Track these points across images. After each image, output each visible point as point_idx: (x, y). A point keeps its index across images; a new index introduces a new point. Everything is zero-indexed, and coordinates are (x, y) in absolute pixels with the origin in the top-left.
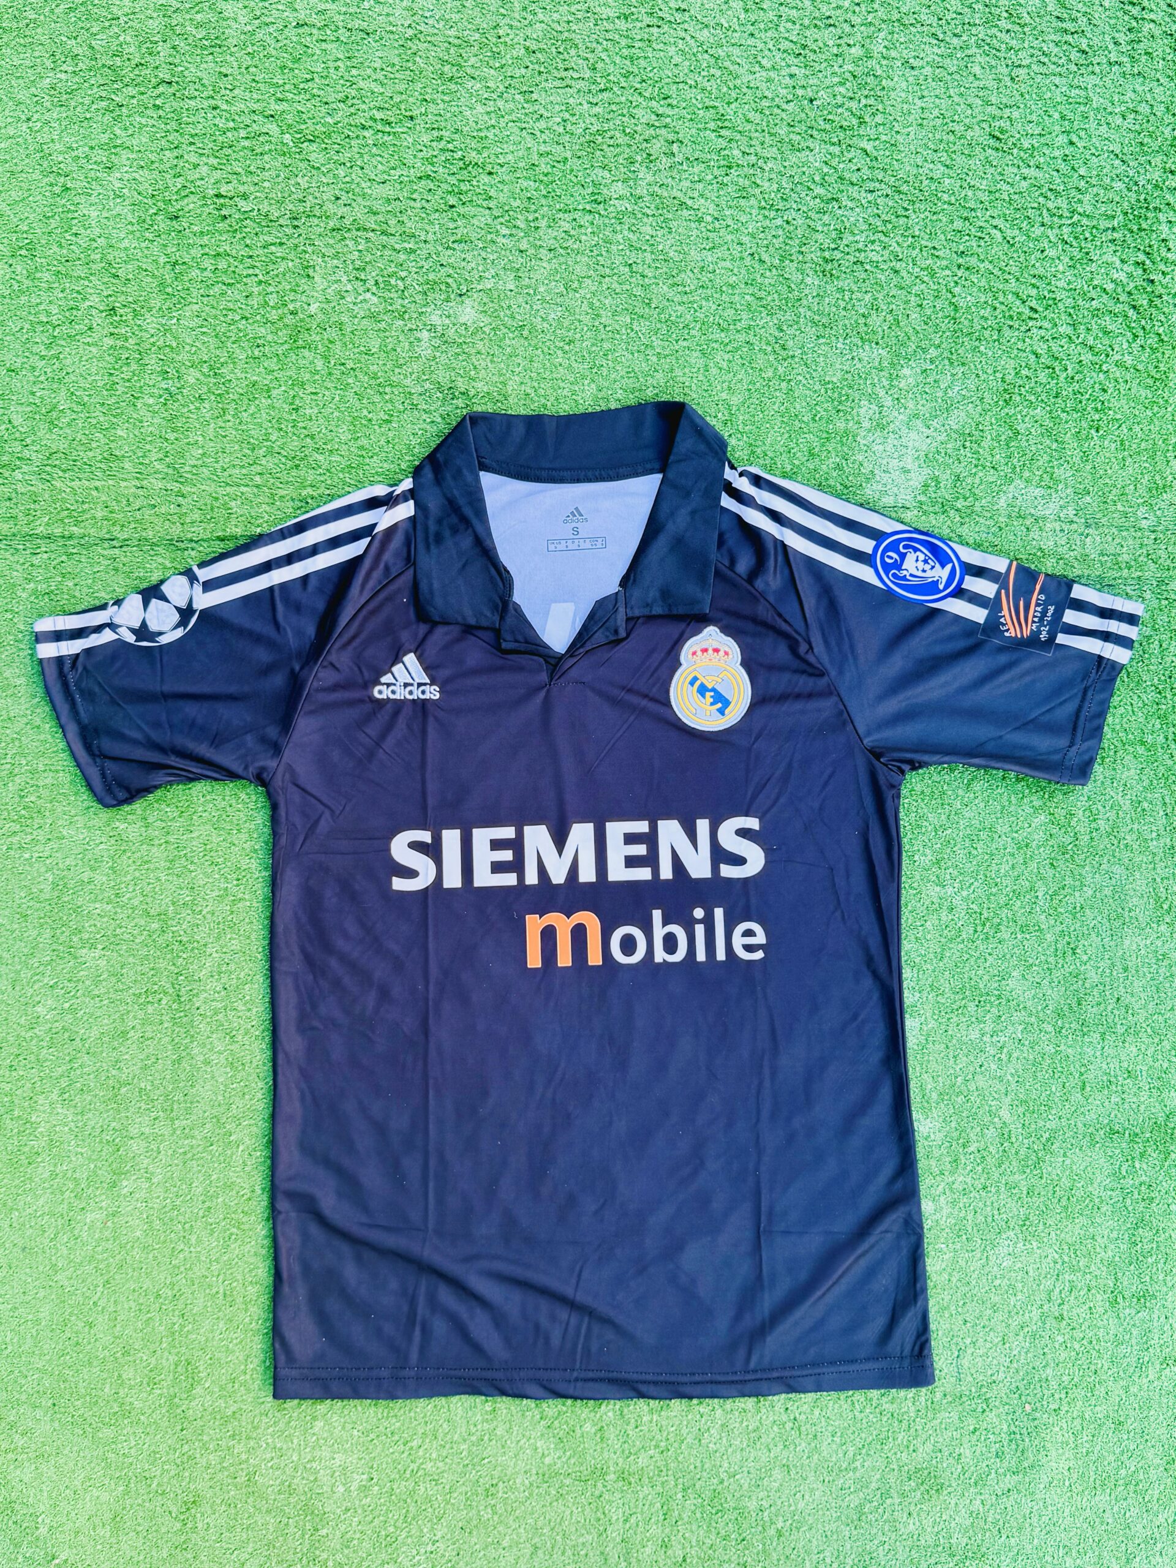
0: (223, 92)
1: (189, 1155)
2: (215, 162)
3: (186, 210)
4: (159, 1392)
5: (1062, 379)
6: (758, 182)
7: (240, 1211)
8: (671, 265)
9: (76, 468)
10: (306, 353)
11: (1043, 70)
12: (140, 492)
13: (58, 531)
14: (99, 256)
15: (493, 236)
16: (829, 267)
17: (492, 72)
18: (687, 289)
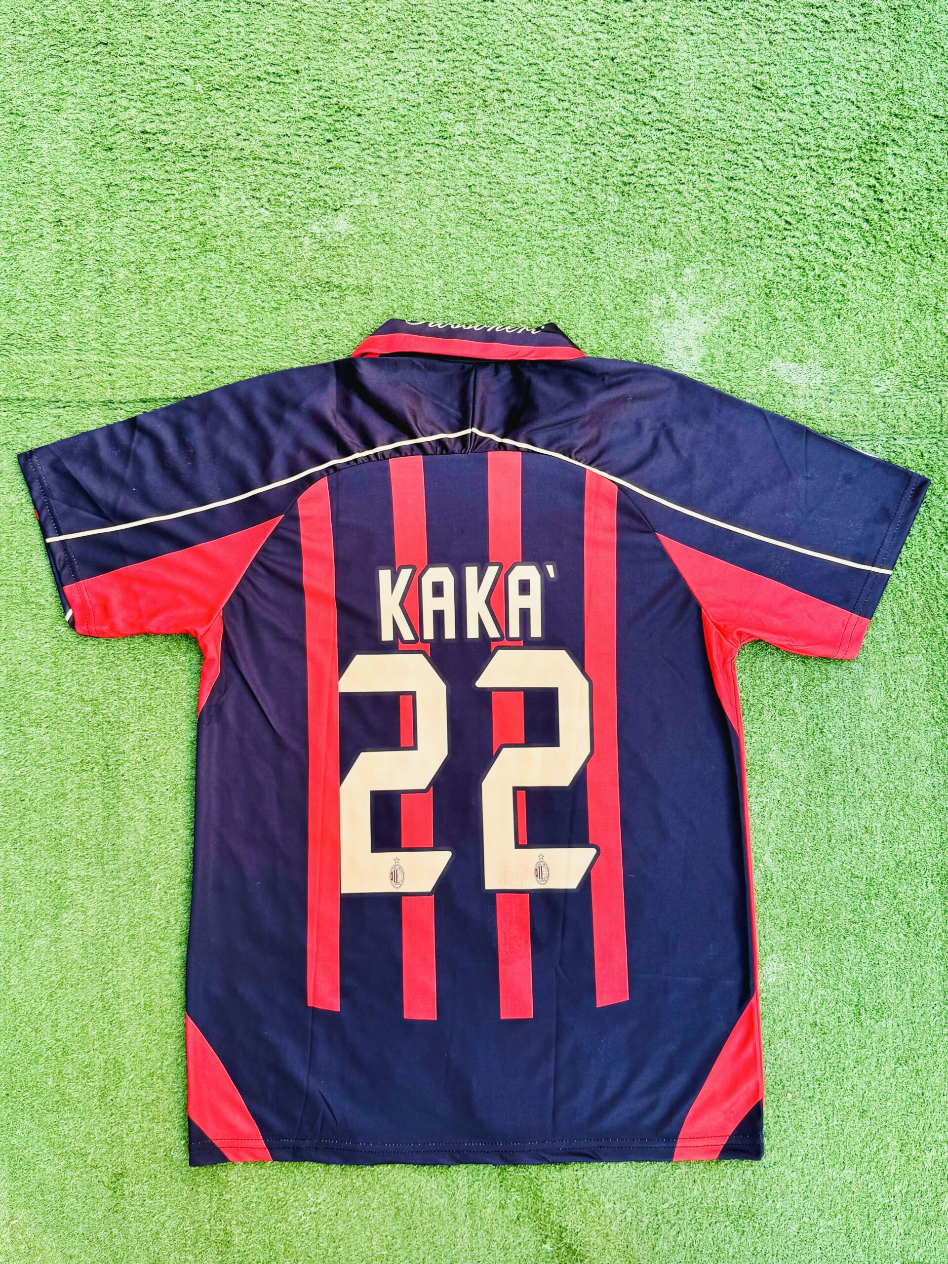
0: (148, 51)
1: (117, 893)
2: (141, 106)
3: (119, 143)
4: (91, 1084)
5: (810, 277)
6: (571, 122)
7: (157, 937)
8: (503, 187)
9: (29, 347)
10: (212, 255)
11: (795, 36)
12: (80, 364)
13: (14, 395)
14: (49, 179)
15: (362, 164)
16: (627, 188)
17: (361, 36)
18: (515, 205)
